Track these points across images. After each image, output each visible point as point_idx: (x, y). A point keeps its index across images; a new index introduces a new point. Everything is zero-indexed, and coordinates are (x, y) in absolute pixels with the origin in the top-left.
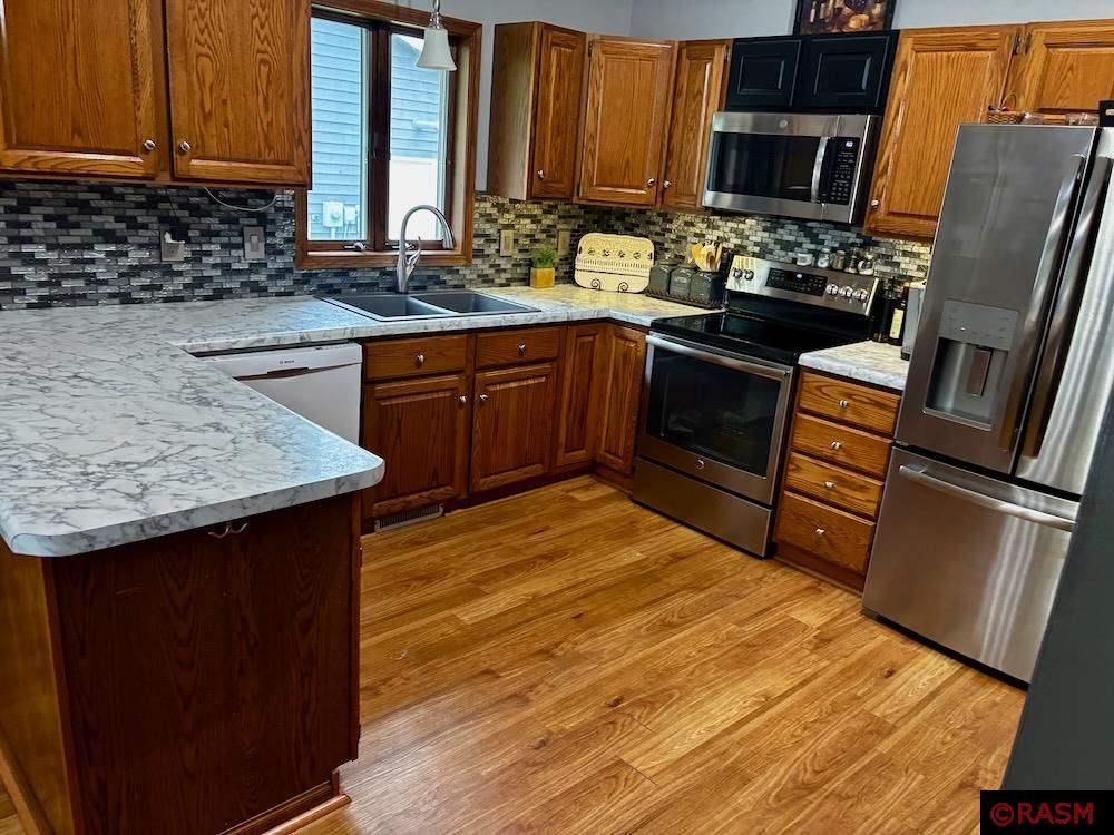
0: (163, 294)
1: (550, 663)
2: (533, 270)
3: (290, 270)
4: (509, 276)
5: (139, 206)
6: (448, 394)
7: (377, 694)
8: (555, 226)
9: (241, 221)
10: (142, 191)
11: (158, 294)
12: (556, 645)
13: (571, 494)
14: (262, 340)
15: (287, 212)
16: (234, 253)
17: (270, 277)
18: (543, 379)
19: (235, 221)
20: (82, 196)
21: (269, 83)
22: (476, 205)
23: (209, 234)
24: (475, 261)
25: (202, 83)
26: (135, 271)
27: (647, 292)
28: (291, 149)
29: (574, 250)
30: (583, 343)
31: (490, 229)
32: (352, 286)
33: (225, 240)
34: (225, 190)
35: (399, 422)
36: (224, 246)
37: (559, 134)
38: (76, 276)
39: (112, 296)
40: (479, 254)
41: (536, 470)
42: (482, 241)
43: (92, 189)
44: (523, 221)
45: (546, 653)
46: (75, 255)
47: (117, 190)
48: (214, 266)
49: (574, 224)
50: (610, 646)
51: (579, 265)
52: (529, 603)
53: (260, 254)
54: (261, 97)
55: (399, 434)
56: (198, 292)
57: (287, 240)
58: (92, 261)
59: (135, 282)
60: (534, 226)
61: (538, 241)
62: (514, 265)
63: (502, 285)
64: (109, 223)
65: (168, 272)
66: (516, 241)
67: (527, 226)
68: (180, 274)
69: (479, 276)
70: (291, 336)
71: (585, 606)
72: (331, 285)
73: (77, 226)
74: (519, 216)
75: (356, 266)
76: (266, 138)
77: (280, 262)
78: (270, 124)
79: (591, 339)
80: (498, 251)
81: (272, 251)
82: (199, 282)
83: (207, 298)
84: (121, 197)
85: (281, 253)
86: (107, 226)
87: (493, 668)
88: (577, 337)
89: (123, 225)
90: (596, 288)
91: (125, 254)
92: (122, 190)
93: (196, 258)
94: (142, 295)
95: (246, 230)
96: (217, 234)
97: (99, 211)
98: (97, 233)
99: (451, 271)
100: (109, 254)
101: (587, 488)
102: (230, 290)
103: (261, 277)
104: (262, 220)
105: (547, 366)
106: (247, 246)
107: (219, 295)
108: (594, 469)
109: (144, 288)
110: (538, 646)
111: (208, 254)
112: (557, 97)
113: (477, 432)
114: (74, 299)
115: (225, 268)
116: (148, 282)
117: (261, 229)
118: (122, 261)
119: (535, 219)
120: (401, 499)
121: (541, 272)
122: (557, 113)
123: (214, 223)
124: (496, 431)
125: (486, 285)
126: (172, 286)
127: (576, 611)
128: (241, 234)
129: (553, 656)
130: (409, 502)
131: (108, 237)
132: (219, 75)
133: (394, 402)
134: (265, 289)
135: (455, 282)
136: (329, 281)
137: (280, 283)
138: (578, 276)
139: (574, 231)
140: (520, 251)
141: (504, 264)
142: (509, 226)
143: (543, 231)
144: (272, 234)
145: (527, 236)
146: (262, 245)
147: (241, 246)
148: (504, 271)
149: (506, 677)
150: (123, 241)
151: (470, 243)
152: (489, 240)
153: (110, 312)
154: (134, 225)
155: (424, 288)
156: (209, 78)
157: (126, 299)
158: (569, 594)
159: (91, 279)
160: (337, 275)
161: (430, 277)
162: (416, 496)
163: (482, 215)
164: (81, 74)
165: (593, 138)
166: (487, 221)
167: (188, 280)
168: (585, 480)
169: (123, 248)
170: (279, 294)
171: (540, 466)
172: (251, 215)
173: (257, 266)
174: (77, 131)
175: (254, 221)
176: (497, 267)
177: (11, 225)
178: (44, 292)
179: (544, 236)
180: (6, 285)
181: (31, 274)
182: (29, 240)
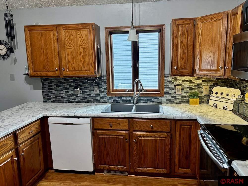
0: (76, 101)
3: (106, 96)
4: (181, 100)
5: (71, 82)
6: (122, 137)
8: (201, 84)
9: (93, 85)
10: (72, 79)
11: (75, 101)
15: (105, 82)
16: (92, 92)
17: (101, 98)
18: (164, 139)
19: (92, 85)
20: (61, 80)
21: (83, 52)
22: (165, 78)
23: (86, 88)
24: (165, 95)
25: (68, 54)
26: (71, 96)
27: (232, 110)
29: (211, 92)
30: (184, 128)
31: (171, 85)
32: (123, 101)
33: (90, 89)
34: (90, 78)
35: (105, 143)
36: (89, 90)
38: (60, 96)
39: (66, 101)
40: (167, 93)
42: (168, 89)
43: (63, 79)
44: (185, 83)
46: (60, 92)
47: (67, 79)
48: (87, 95)
49: (211, 83)
51: (211, 98)
53: (98, 92)
56: (84, 101)
57: (105, 89)
58: (62, 93)
59: (71, 98)
60: (191, 84)
61: (193, 89)
62: (182, 97)
63: (177, 103)
64: (66, 85)
65: (77, 96)
66: (183, 89)
67: (189, 84)
68: (79, 96)
69: (167, 100)
70: (72, 114)
73: (60, 86)
74: (184, 81)
75: (124, 96)
76: (83, 65)
77: (103, 94)
78: (84, 62)
79: (189, 127)
80: (175, 92)
81: (101, 91)
82: (84, 98)
83: (86, 102)
84: (68, 80)
85: (103, 92)
86: (66, 86)
88: (181, 125)
89: (68, 86)
90: (216, 106)
91: (68, 92)
92: (68, 79)
93: (83, 93)
94: (72, 101)
95: (94, 87)
96: (88, 88)
97: (64, 83)
98: (63, 88)
99: (156, 98)
100: (66, 92)
102: (91, 101)
103: (98, 98)
104: (99, 84)
106: (94, 90)
107: (88, 102)
109: (73, 99)
111: (86, 92)
113: (134, 152)
114: (60, 101)
115: (90, 96)
116: (73, 98)
117: (98, 86)
118: (68, 94)
119: (191, 82)
120: (108, 166)
123: (87, 85)
124: (143, 152)
125: (171, 103)
126: (79, 99)
128: (93, 88)
130: (110, 168)
131: (66, 88)
132: (72, 52)
134: (99, 101)
135: (157, 102)
136: (116, 100)
137: (103, 99)
139: (211, 85)
140: (185, 92)
141: (177, 96)
142: (178, 85)
143: (195, 86)
144: (101, 88)
145: (188, 88)
146: (98, 90)
147: (93, 90)
148: (178, 99)
150: (68, 89)
151: (162, 90)
152: (171, 89)
153: (66, 104)
154: (71, 86)
155: (146, 103)
156: (70, 53)
157: (69, 101)
159: (62, 97)
160: (118, 98)
161: (148, 100)
162: (113, 166)
163: (168, 81)
166: (170, 83)
167: (82, 98)
170: (103, 102)
172: (96, 83)
173: (97, 95)
175: (96, 85)
176: (175, 98)
177: (49, 86)
178: (54, 99)
179: (196, 87)
180: (48, 98)
181: (52, 96)
182: (52, 89)
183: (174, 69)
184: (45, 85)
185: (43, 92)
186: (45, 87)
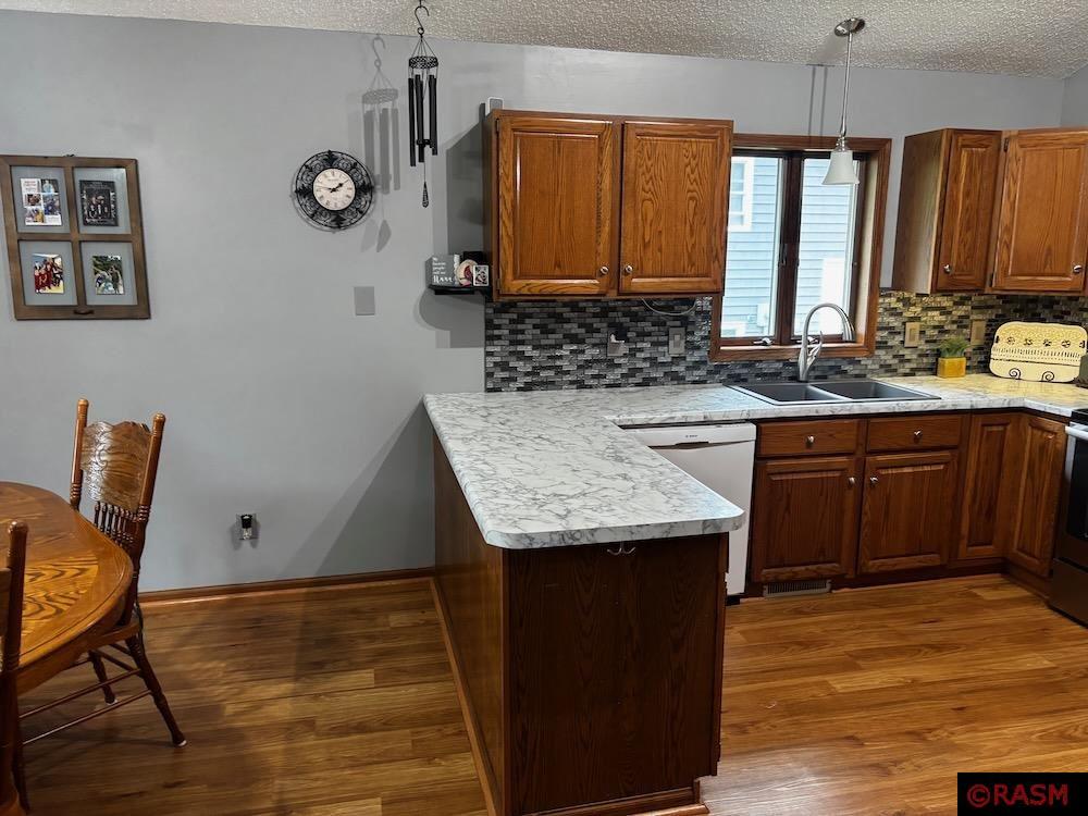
0: (607, 381)
1: (919, 745)
2: (940, 359)
3: (705, 363)
4: (914, 366)
5: (595, 315)
6: (837, 474)
7: (745, 732)
8: (967, 317)
9: (668, 323)
10: (599, 304)
11: (603, 381)
12: (930, 730)
13: (975, 591)
14: (673, 418)
15: (705, 315)
16: (661, 349)
17: (688, 368)
18: (942, 467)
19: (664, 324)
20: (559, 310)
21: (695, 214)
22: (881, 300)
23: (642, 335)
24: (877, 352)
25: (644, 220)
26: (588, 364)
27: (1076, 382)
28: (709, 265)
29: (990, 339)
30: (990, 433)
31: (894, 322)
32: (757, 375)
33: (655, 339)
34: (659, 299)
35: (789, 496)
36: (654, 344)
37: (968, 229)
38: (550, 368)
39: (572, 383)
40: (882, 345)
41: (933, 560)
42: (885, 333)
43: (565, 305)
44: (930, 313)
45: (917, 735)
46: (551, 353)
47: (581, 305)
48: (645, 359)
49: (991, 315)
50: (991, 745)
51: (994, 354)
52: (907, 686)
53: (680, 350)
54: (688, 225)
55: (787, 509)
56: (631, 380)
57: (703, 338)
58: (561, 357)
59: (589, 372)
60: (943, 318)
61: (947, 332)
62: (920, 356)
63: (906, 375)
64: (574, 329)
65: (612, 365)
66: (922, 332)
67: (936, 317)
68: (619, 365)
69: (881, 366)
71: (969, 701)
72: (739, 375)
73: (553, 332)
74: (927, 309)
75: (762, 358)
76: (690, 257)
77: (697, 356)
78: (694, 246)
79: (1001, 428)
80: (903, 342)
81: (691, 346)
82: (633, 372)
83: (638, 385)
84: (583, 310)
85: (698, 348)
86: (573, 332)
87: (860, 736)
88: (983, 425)
89: (583, 330)
90: (1016, 376)
91: (583, 352)
92: (584, 304)
93: (632, 353)
94: (591, 382)
95: (672, 331)
96: (649, 334)
97: (568, 321)
98: (565, 336)
99: (853, 361)
100: (572, 352)
101: (995, 587)
102: (655, 379)
103: (680, 369)
104: (685, 323)
105: (946, 453)
106: (671, 343)
107: (646, 383)
108: (1005, 568)
109: (594, 377)
110: (911, 727)
111: (641, 350)
112: (967, 194)
113: (866, 514)
114: (547, 384)
115: (653, 361)
116: (596, 372)
117: (683, 329)
118: (581, 357)
119: (944, 311)
120: (788, 569)
121: (947, 362)
122: (966, 210)
123: (647, 326)
124: (887, 513)
125: (889, 374)
126: (611, 377)
127: (959, 704)
128: (667, 335)
129: (924, 739)
130: (795, 573)
131: (573, 339)
132: (657, 213)
133: (784, 477)
134: (683, 378)
135: (857, 372)
136: (737, 372)
137: (696, 373)
138: (993, 366)
139: (990, 321)
140: (927, 342)
141: (908, 354)
142: (912, 319)
143: (953, 322)
144: (692, 333)
145: (935, 327)
146: (683, 342)
147: (666, 344)
148: (909, 361)
149: (870, 747)
150: (582, 342)
151: (873, 336)
152: (893, 331)
153: (569, 394)
154: (591, 330)
155: (825, 377)
156: (650, 215)
157: (581, 385)
158: (954, 686)
159: (559, 371)
160: (745, 366)
161: (831, 368)
162: (803, 568)
163: (886, 309)
164: (563, 222)
165: (1008, 230)
166: (892, 315)
167: (625, 371)
168: (996, 578)
169: (582, 347)
170: (694, 382)
171: (936, 555)
172: (676, 319)
173: (677, 359)
174: (558, 265)
175: (678, 323)
176: (902, 359)
177: (512, 332)
178: (528, 379)
179: (955, 327)
180: (506, 375)
181: (522, 366)
182: (522, 343)
183: (941, 273)
184: (499, 327)
185: (488, 354)
186: (499, 337)
